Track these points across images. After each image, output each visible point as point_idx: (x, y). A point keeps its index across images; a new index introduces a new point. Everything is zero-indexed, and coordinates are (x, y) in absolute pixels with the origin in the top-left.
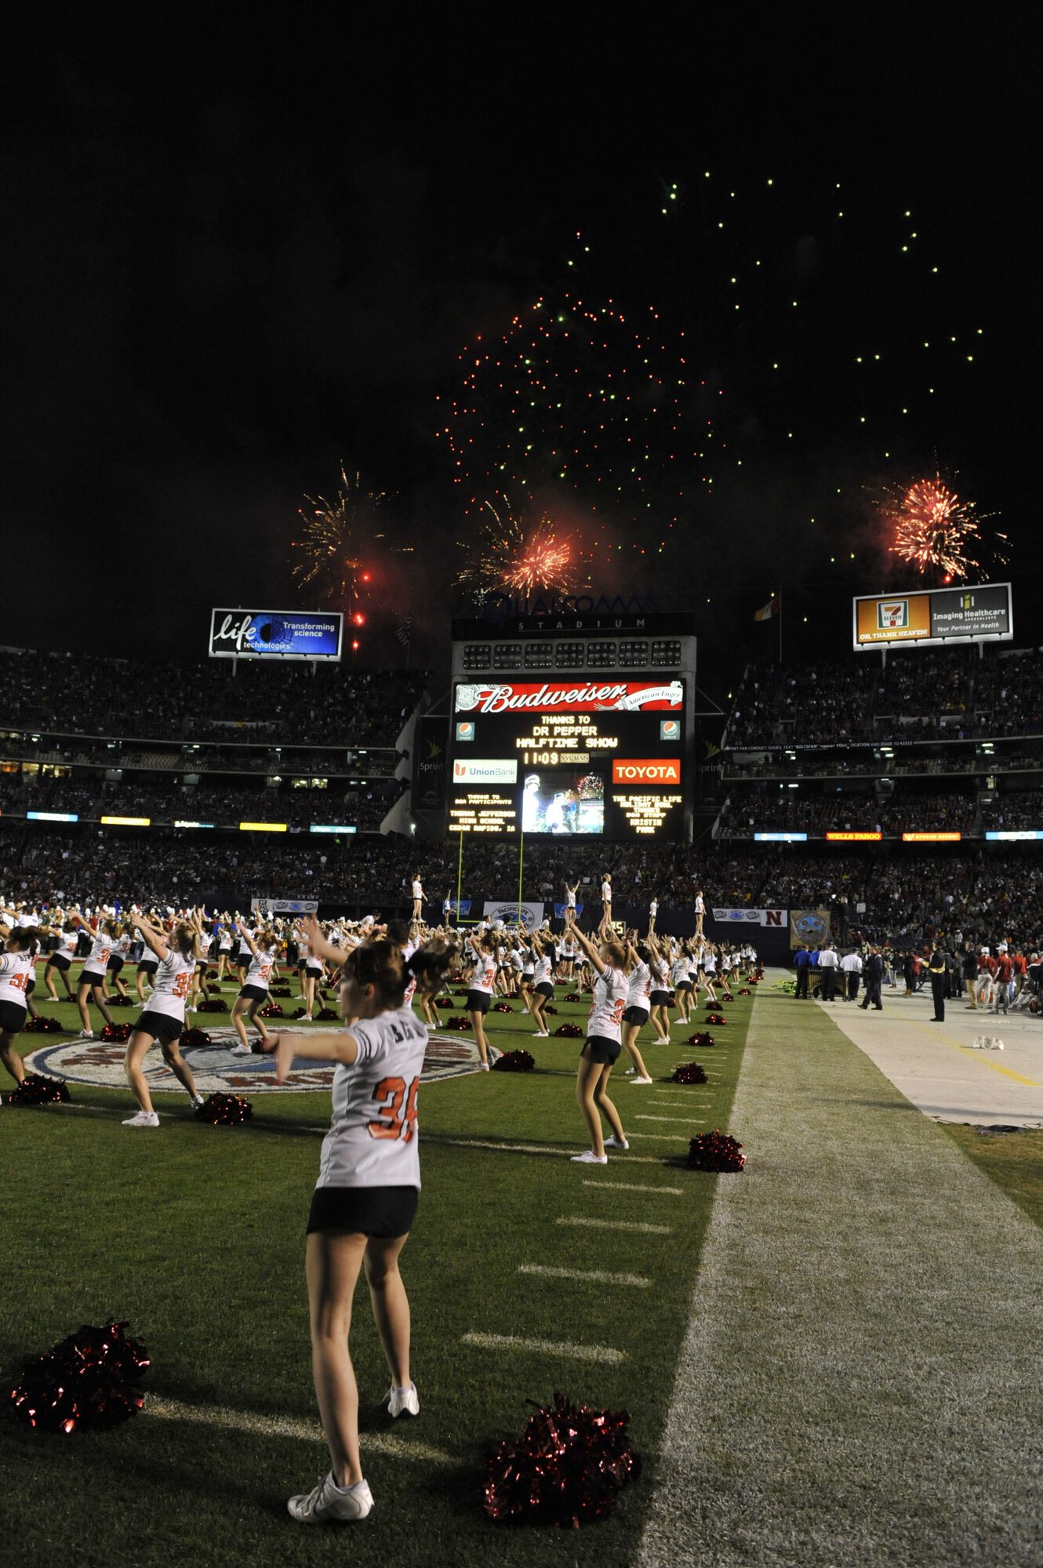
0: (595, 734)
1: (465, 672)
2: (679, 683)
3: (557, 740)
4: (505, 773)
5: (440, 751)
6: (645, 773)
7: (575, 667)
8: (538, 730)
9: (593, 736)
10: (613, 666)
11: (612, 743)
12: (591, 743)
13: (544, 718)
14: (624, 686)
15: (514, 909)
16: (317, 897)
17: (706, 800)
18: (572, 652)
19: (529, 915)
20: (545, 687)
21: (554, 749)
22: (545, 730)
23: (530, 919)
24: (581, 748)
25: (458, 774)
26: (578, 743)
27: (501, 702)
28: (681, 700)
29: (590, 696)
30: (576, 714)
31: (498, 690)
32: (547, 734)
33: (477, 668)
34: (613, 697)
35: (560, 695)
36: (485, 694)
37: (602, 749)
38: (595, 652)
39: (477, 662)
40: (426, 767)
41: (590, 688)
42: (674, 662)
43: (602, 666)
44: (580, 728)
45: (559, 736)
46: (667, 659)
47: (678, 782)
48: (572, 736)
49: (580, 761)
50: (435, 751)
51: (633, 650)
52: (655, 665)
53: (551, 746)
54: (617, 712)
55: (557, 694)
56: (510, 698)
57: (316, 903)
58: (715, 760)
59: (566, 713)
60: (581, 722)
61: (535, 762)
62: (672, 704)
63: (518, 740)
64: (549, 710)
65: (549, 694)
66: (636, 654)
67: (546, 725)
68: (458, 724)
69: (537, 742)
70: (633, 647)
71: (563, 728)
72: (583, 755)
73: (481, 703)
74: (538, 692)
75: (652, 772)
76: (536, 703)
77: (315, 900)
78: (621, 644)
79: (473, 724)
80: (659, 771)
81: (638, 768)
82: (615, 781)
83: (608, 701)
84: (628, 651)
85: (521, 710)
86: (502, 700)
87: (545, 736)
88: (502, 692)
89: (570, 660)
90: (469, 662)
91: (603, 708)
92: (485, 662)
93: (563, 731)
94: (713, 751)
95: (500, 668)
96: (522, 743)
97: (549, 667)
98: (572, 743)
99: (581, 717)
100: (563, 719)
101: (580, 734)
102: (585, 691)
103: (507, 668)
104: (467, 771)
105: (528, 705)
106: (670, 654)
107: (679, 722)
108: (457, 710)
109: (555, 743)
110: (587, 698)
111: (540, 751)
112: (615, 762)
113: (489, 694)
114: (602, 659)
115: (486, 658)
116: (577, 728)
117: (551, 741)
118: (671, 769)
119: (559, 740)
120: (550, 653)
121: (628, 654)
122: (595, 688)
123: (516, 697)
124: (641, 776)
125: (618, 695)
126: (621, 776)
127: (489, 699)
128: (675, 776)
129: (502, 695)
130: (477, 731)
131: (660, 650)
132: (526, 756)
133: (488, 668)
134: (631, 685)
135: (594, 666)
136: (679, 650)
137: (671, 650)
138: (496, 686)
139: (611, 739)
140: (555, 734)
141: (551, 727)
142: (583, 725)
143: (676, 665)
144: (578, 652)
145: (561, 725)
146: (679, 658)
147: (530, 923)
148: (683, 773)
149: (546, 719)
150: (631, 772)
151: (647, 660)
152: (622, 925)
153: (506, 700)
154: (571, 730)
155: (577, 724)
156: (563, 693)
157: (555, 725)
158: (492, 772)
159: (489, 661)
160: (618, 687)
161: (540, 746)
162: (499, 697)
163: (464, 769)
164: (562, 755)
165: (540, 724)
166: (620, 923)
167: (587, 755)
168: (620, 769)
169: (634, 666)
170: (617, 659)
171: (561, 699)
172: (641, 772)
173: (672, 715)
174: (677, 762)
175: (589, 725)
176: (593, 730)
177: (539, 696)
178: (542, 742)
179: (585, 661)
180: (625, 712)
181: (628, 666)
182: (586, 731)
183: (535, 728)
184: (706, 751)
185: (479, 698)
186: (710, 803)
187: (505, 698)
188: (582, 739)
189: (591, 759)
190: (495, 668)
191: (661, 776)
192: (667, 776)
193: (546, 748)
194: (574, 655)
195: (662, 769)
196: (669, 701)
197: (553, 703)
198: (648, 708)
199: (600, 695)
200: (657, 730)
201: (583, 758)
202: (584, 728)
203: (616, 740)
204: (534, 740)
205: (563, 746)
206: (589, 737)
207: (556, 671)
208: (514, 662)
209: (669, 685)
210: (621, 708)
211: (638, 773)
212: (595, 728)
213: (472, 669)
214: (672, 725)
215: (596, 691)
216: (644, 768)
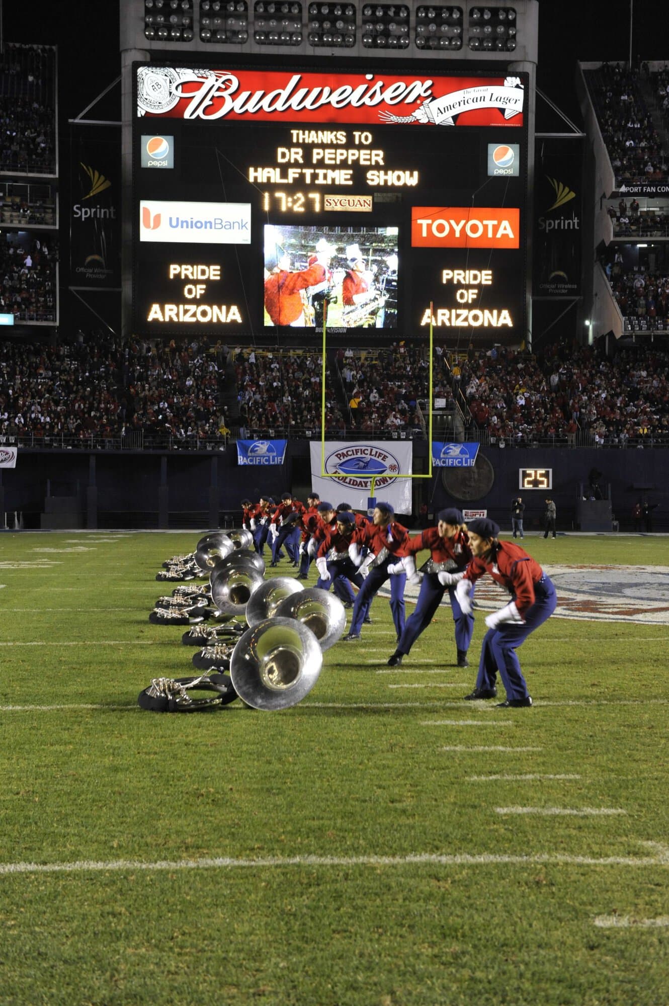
0: (382, 163)
1: (147, 44)
2: (517, 81)
3: (317, 171)
4: (231, 226)
5: (108, 184)
6: (463, 230)
7: (341, 46)
8: (285, 154)
9: (377, 167)
10: (407, 46)
11: (410, 179)
12: (375, 178)
13: (294, 132)
14: (429, 83)
15: (363, 452)
16: (12, 440)
17: (553, 274)
18: (337, 19)
19: (388, 462)
20: (296, 78)
21: (313, 187)
22: (296, 154)
23: (393, 468)
24: (359, 186)
25: (147, 226)
26: (353, 177)
27: (218, 102)
28: (519, 107)
29: (372, 97)
30: (349, 129)
31: (211, 79)
32: (301, 161)
33: (169, 39)
34: (410, 99)
35: (321, 92)
36: (188, 86)
37: (393, 188)
38: (374, 20)
39: (169, 27)
40: (83, 213)
41: (371, 83)
42: (505, 44)
43: (386, 46)
44: (356, 152)
45: (321, 164)
46: (494, 38)
47: (516, 245)
48: (344, 165)
49: (359, 208)
50: (99, 184)
51: (438, 20)
52: (475, 49)
53: (308, 180)
54: (416, 127)
55: (316, 91)
56: (234, 96)
57: (13, 450)
58: (567, 210)
59: (332, 126)
60: (357, 142)
61: (284, 208)
62: (508, 115)
63: (251, 170)
64: (301, 118)
65: (302, 92)
66: (445, 28)
67: (298, 145)
68: (144, 138)
69: (284, 175)
70: (438, 15)
71: (327, 151)
72: (362, 198)
73: (184, 103)
74: (284, 88)
75: (474, 229)
76: (279, 106)
77: (8, 444)
78: (418, 9)
79: (171, 138)
80: (486, 227)
81: (453, 222)
82: (416, 243)
83: (402, 107)
84: (432, 21)
85: (258, 118)
86: (222, 98)
87: (296, 165)
88: (219, 84)
89: (334, 32)
90: (156, 27)
91: (395, 119)
92: (182, 28)
93: (328, 155)
94: (565, 196)
95: (208, 41)
96: (259, 175)
97: (297, 43)
98: (342, 177)
99: (357, 134)
100: (327, 137)
101: (356, 162)
102: (362, 88)
103: (224, 42)
104: (164, 221)
105: (267, 109)
106: (501, 29)
107: (517, 146)
108: (141, 113)
109: (315, 176)
110: (366, 100)
111: (290, 189)
112: (416, 211)
113: (197, 85)
114: (386, 34)
115: (186, 21)
116: (351, 151)
117: (308, 172)
118: (505, 223)
119: (321, 172)
120: (298, 18)
121: (432, 27)
122: (380, 84)
123: (245, 95)
124: (458, 235)
125: (419, 96)
126: (424, 234)
127: (199, 95)
128: (511, 236)
129: (219, 89)
130: (179, 152)
131: (481, 23)
132: (267, 195)
133: (188, 40)
134: (441, 80)
135: (374, 45)
136: (512, 24)
137: (502, 23)
138: (208, 73)
139: (408, 173)
140: (315, 161)
141: (308, 149)
142: (361, 147)
143: (508, 50)
144: (344, 18)
145: (323, 146)
146: (514, 36)
147: (394, 474)
148: (523, 230)
149: (297, 135)
150: (441, 228)
151: (460, 37)
152: (546, 475)
153: (228, 99)
154: (341, 155)
155: (350, 144)
156: (327, 90)
157: (314, 145)
158: (208, 224)
159: (191, 27)
160: (418, 83)
161: (290, 180)
162: (213, 93)
163: (158, 218)
164: (327, 197)
165: (289, 144)
166: (543, 471)
167: (369, 199)
168: (424, 223)
169: (439, 48)
170: (412, 35)
171: (323, 100)
172: (458, 229)
173: (506, 135)
174: (515, 213)
175: (371, 147)
176: (378, 156)
177: (285, 94)
178: (293, 173)
179: (359, 35)
180: (431, 128)
181: (429, 48)
182: (364, 157)
183: (280, 150)
184: (554, 197)
185: (179, 93)
186: (559, 279)
187: (225, 94)
188: (359, 171)
189: (375, 204)
190: (203, 39)
191: (490, 235)
192: (499, 235)
193: (299, 185)
194: (340, 25)
195: (490, 223)
196: (502, 111)
197: (309, 107)
198: (467, 122)
199: (388, 95)
200: (483, 159)
201: (362, 204)
202: (362, 152)
203: (416, 173)
204: (278, 170)
205: (329, 182)
206: (370, 168)
207: (310, 51)
208: (235, 33)
209: (503, 85)
210: (424, 121)
211: (452, 230)
212: (381, 153)
213: (160, 39)
214: (507, 150)
215: (383, 89)
216: (463, 222)
